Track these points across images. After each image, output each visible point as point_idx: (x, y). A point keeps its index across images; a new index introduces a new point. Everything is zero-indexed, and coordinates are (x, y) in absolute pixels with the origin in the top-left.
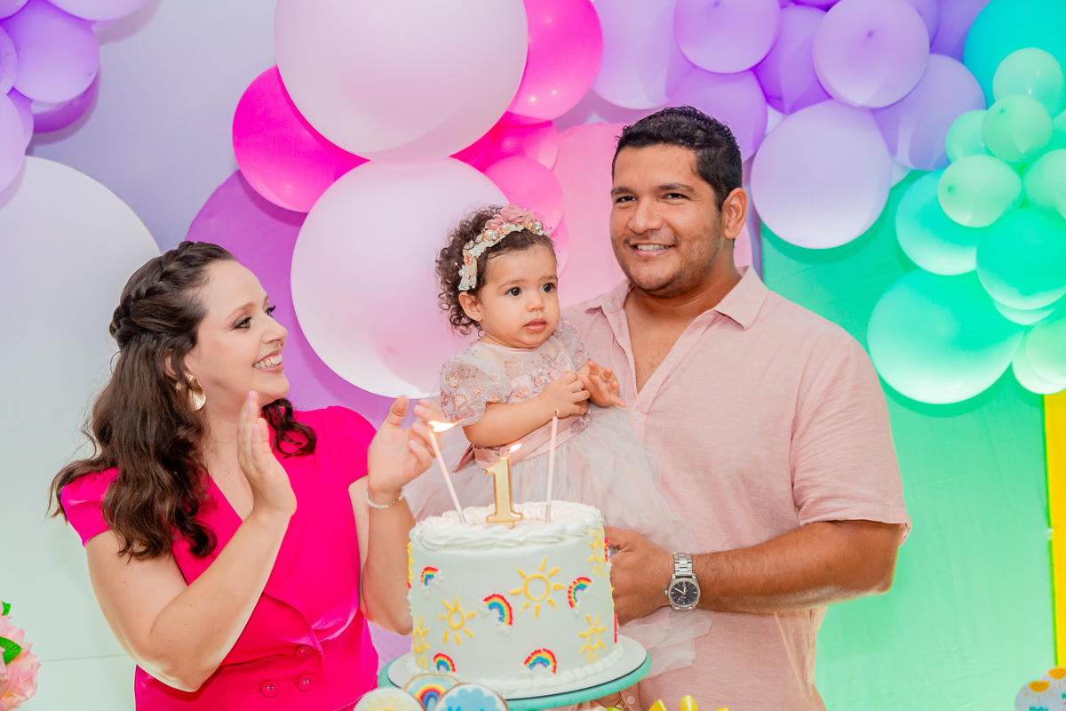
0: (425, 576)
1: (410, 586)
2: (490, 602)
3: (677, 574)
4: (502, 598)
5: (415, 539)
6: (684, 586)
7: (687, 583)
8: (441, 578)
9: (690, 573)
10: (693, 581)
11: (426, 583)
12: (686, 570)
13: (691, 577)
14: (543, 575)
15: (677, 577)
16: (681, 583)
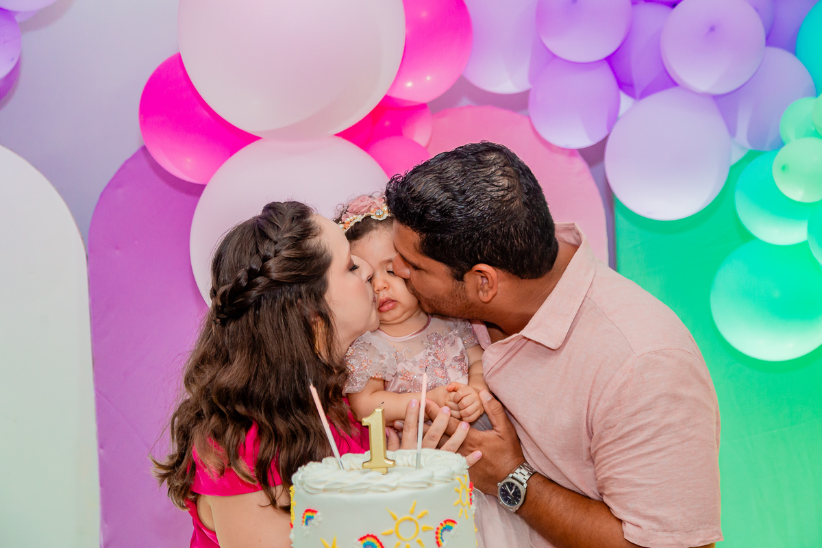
0: (305, 517)
1: (292, 526)
2: (364, 541)
3: (515, 475)
4: (375, 537)
5: (297, 483)
6: (514, 488)
7: (517, 488)
8: (320, 519)
9: (524, 481)
10: (523, 489)
11: (307, 523)
12: (523, 477)
13: (522, 484)
14: (412, 517)
15: (513, 477)
16: (513, 484)
